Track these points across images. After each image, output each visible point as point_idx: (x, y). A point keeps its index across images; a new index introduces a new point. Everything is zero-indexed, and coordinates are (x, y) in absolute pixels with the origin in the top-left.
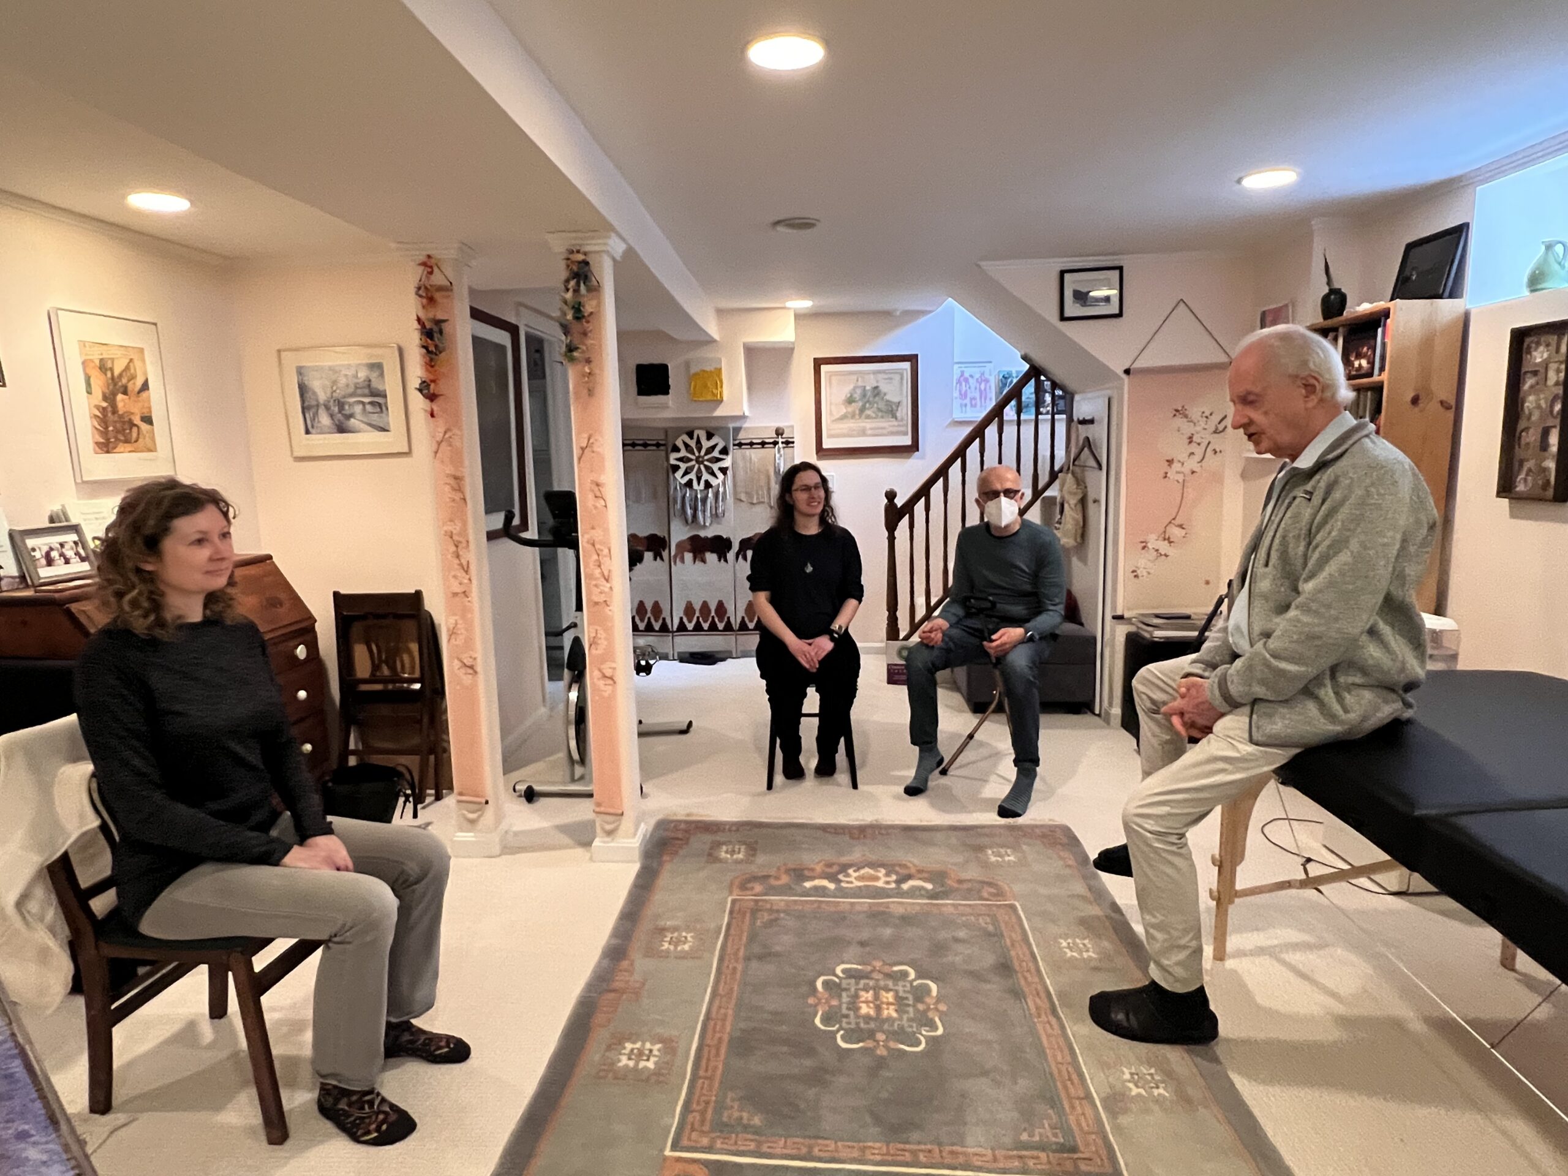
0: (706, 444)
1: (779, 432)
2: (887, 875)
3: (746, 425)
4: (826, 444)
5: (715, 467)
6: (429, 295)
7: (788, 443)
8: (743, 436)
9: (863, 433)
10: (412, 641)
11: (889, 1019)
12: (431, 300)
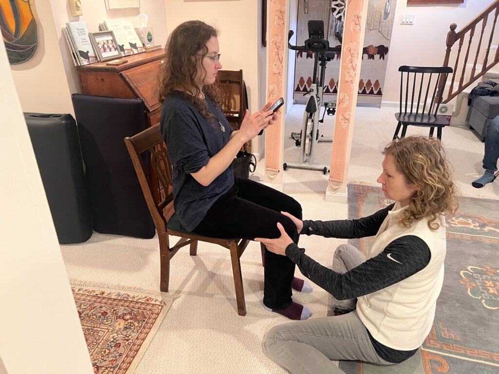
2: (473, 222)
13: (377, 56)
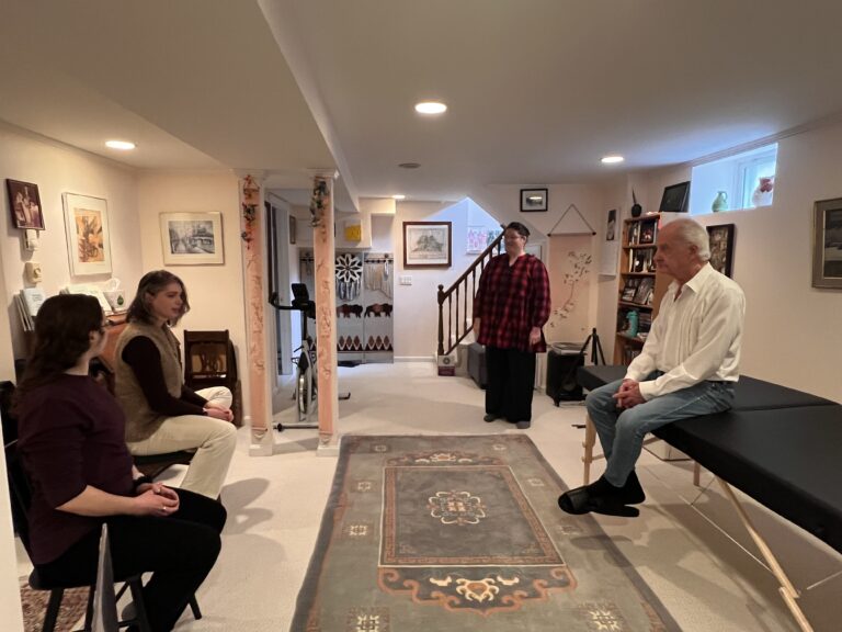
0: (351, 261)
1: (386, 256)
2: (452, 456)
3: (371, 252)
4: (409, 262)
5: (356, 272)
6: (249, 193)
7: (391, 261)
8: (368, 257)
9: (426, 257)
10: (222, 353)
11: (463, 512)
12: (250, 196)
13: (383, 314)
